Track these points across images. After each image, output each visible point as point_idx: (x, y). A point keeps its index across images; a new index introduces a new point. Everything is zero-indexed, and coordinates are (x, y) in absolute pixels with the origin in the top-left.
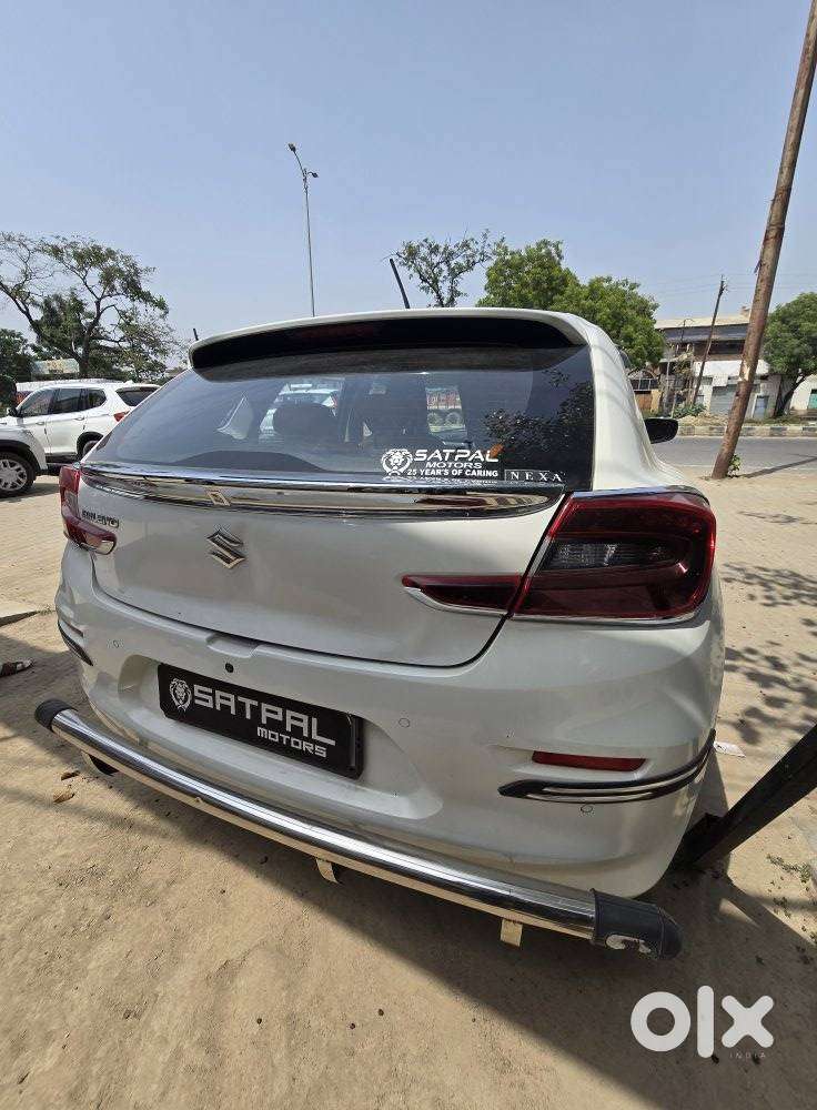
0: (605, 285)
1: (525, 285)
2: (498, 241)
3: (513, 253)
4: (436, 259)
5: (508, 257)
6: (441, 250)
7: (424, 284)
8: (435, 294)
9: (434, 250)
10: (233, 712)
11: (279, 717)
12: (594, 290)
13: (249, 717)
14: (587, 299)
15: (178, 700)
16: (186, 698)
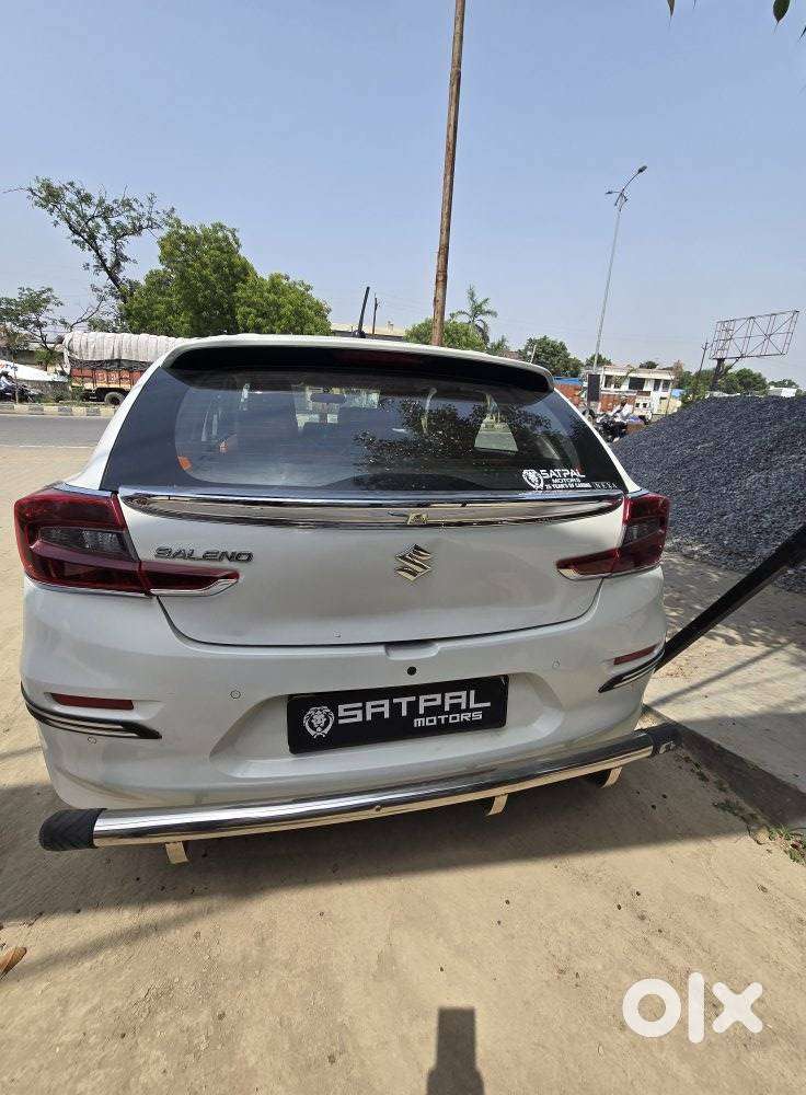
0: (284, 282)
1: (205, 266)
2: (168, 210)
3: (186, 228)
4: (90, 211)
5: (182, 232)
6: (96, 201)
7: (76, 237)
8: (93, 252)
9: (86, 199)
10: (387, 715)
11: (438, 702)
12: (275, 285)
13: (404, 713)
14: (269, 292)
15: (315, 729)
16: (327, 723)
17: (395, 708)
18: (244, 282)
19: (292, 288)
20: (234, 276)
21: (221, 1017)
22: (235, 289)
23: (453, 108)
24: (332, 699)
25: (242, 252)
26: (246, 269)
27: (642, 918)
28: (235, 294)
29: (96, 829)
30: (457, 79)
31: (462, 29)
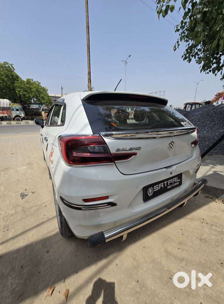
0: (32, 81)
10: (163, 187)
11: (171, 182)
12: (28, 81)
13: (166, 186)
14: (27, 84)
15: (150, 194)
16: (152, 192)
17: (164, 184)
18: (18, 81)
19: (34, 83)
20: (13, 79)
21: (138, 281)
22: (14, 83)
23: (88, 35)
24: (152, 185)
25: (15, 71)
26: (17, 77)
27: (207, 224)
28: (15, 85)
29: (105, 236)
30: (88, 27)
31: (88, 14)
